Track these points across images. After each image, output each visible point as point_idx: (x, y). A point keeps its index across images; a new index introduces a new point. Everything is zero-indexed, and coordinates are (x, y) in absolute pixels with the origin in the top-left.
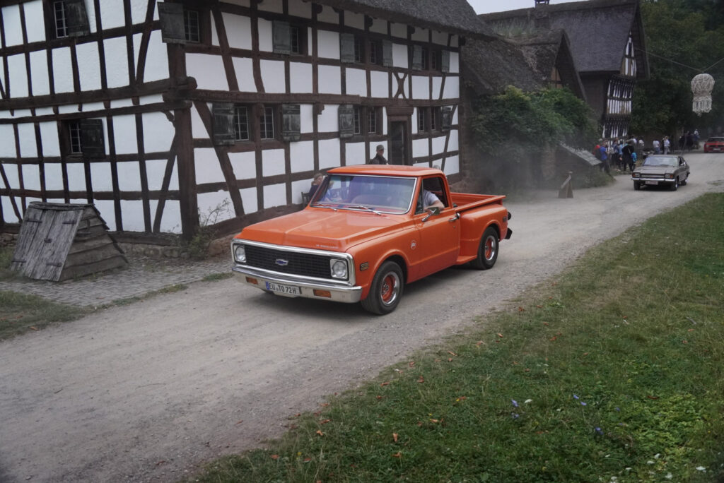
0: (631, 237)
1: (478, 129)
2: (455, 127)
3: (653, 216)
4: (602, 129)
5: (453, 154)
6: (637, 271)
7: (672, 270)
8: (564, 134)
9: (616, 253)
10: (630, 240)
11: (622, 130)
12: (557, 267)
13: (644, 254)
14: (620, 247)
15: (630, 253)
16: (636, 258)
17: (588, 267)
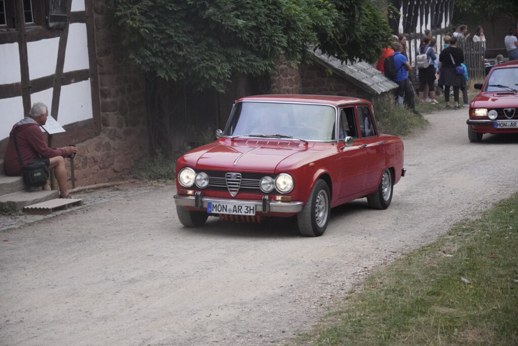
0: (459, 244)
1: (131, 23)
2: (78, 17)
3: (507, 196)
4: (399, 17)
5: (78, 76)
6: (473, 318)
8: (315, 28)
9: (428, 278)
10: (459, 251)
11: (439, 15)
12: (305, 315)
13: (488, 279)
14: (437, 266)
15: (458, 278)
16: (471, 289)
17: (370, 313)
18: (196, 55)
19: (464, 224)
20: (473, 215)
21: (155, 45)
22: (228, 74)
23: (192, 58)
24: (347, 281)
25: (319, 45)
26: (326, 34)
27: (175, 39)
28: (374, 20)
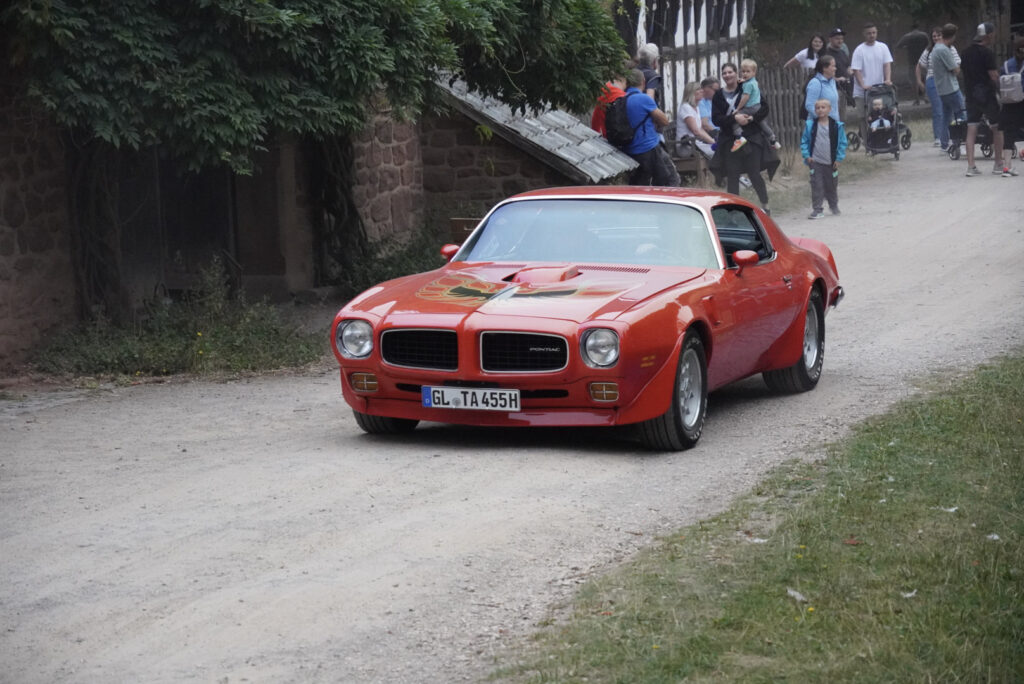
0: (780, 515)
1: (32, 14)
3: (880, 410)
6: (815, 678)
7: (978, 664)
8: (454, 33)
9: (715, 592)
10: (781, 529)
11: (724, 8)
12: (444, 676)
13: (846, 592)
14: (733, 564)
15: (779, 589)
16: (810, 615)
17: (589, 670)
18: (185, 91)
19: (790, 471)
20: (808, 450)
21: (87, 65)
22: (260, 133)
23: (174, 97)
24: (535, 599)
25: (461, 73)
26: (479, 49)
27: (135, 54)
28: (585, 16)
